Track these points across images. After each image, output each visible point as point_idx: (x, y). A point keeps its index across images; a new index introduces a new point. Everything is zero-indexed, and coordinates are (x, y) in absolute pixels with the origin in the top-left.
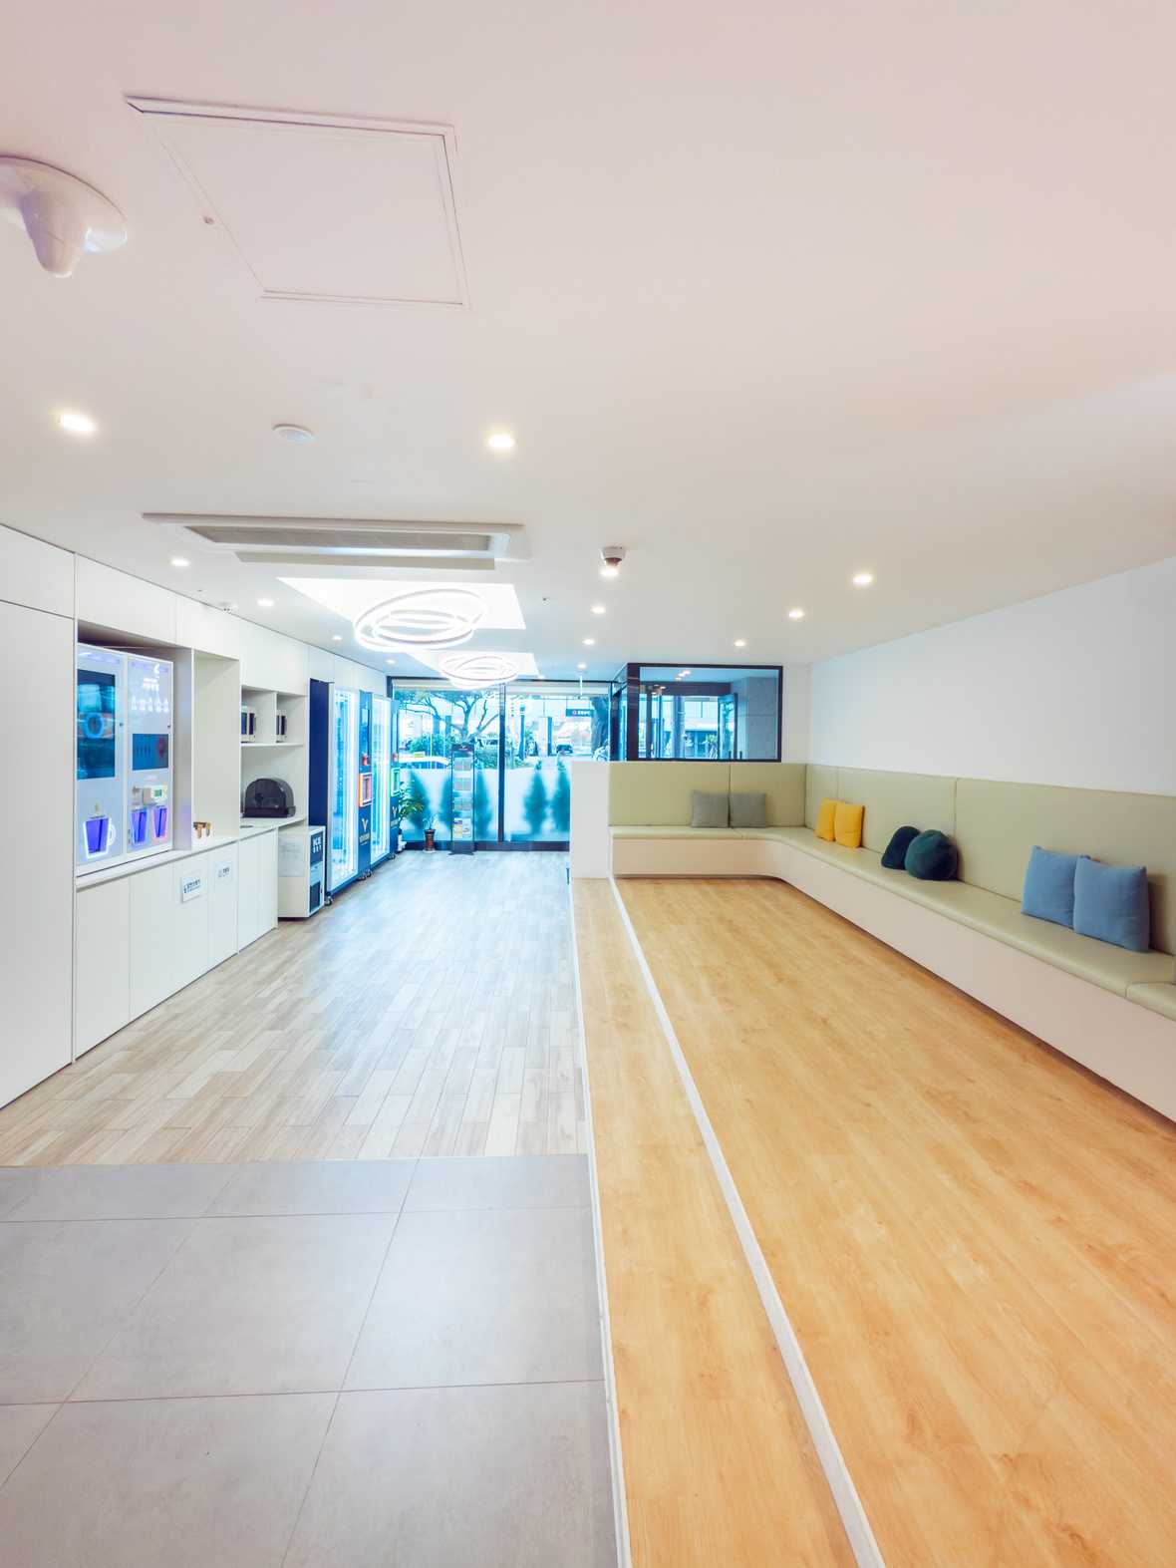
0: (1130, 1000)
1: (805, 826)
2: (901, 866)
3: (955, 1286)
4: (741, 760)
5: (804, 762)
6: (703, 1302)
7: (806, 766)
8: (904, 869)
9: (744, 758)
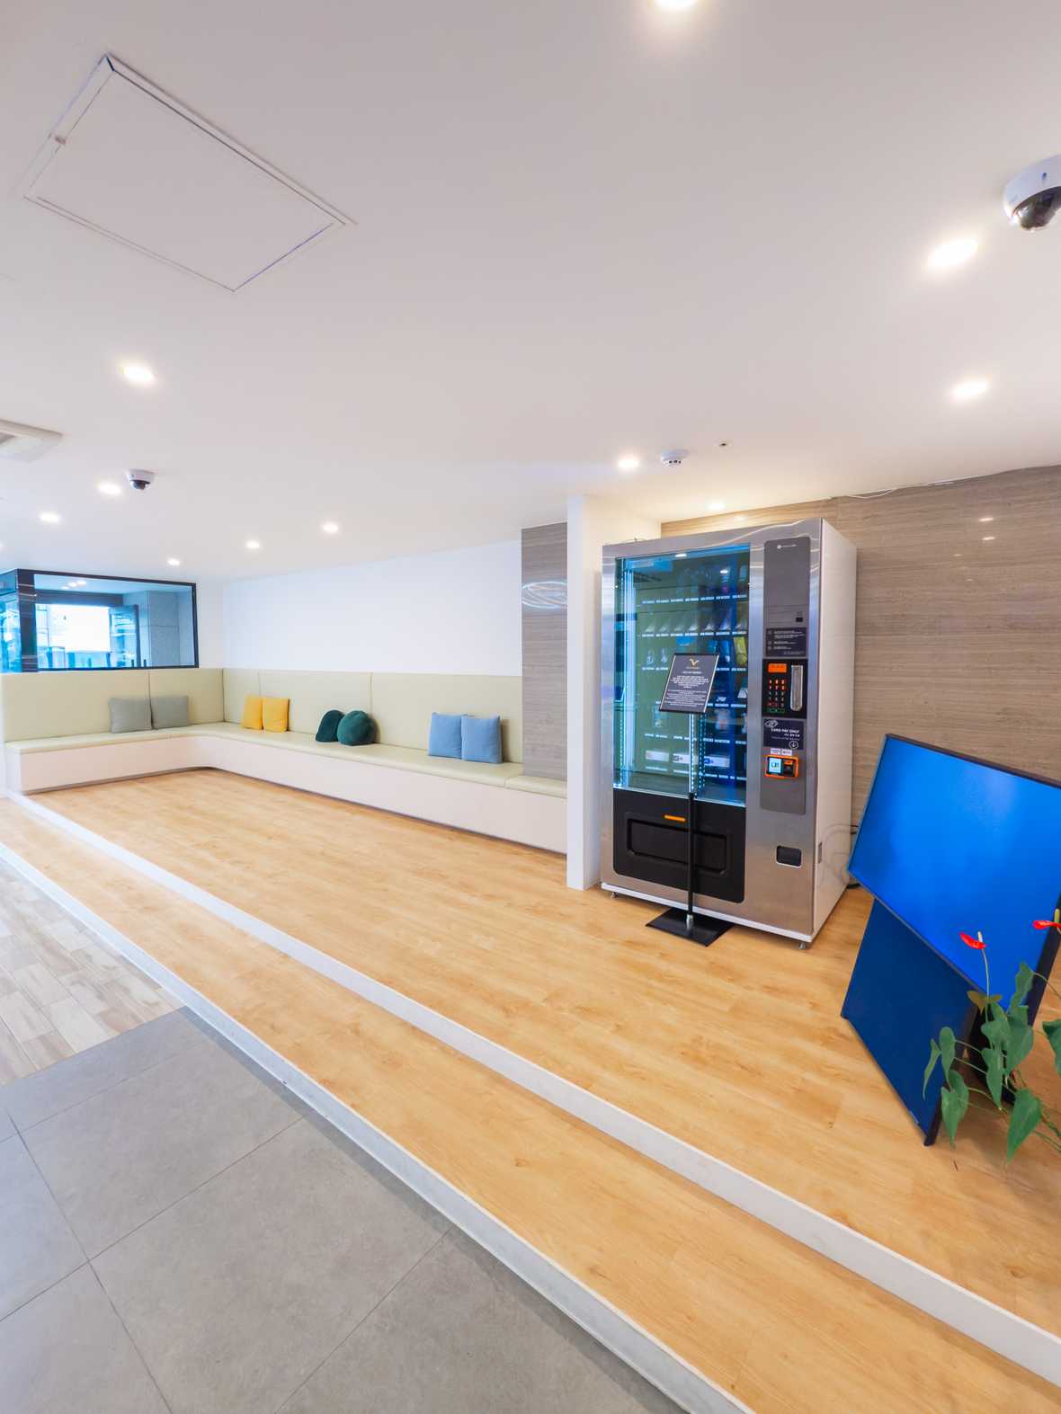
0: (508, 788)
1: (224, 721)
2: (335, 739)
3: (486, 951)
4: (145, 668)
5: (222, 667)
6: (357, 1032)
7: (223, 671)
8: (337, 740)
9: (148, 665)
